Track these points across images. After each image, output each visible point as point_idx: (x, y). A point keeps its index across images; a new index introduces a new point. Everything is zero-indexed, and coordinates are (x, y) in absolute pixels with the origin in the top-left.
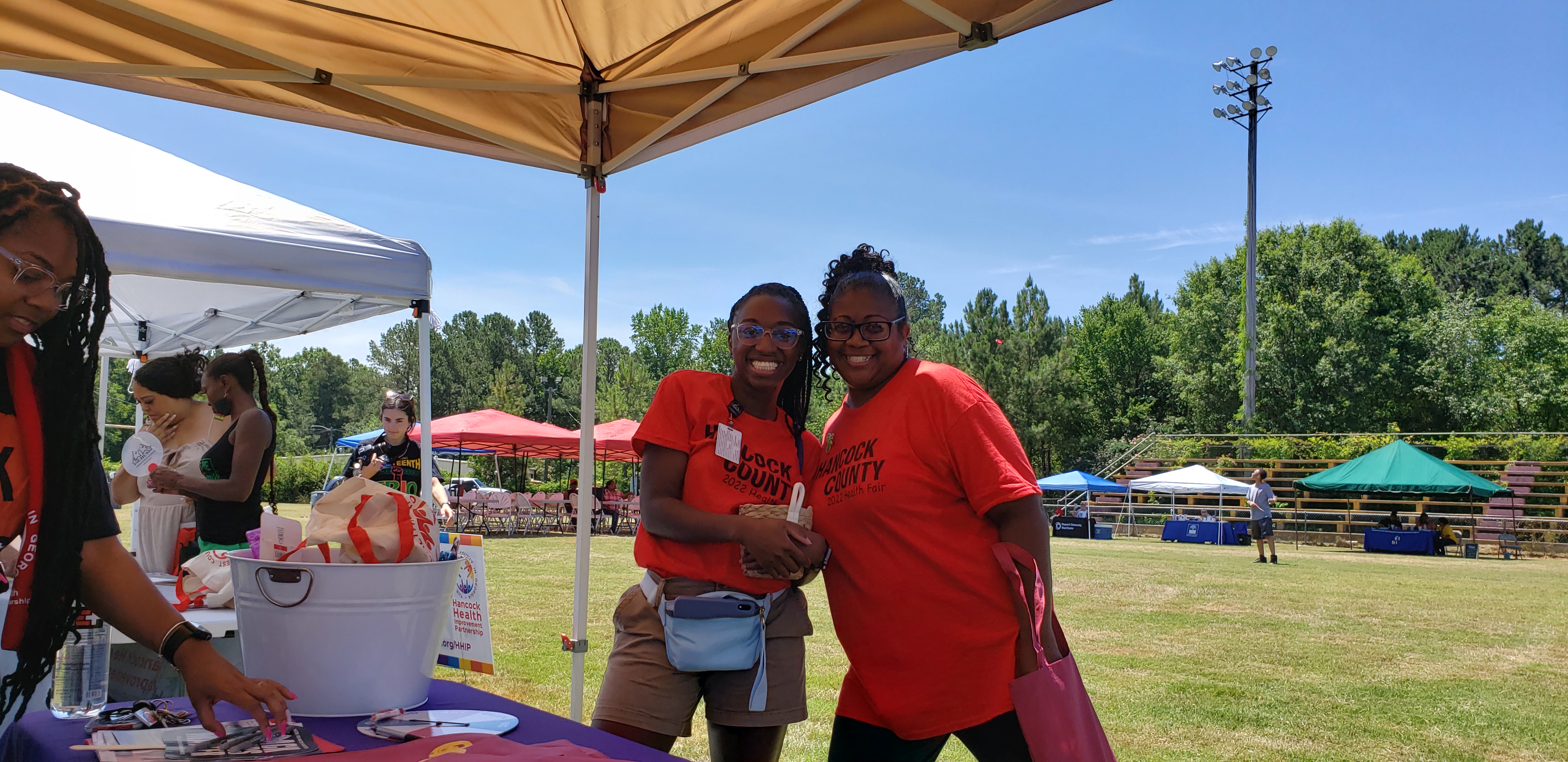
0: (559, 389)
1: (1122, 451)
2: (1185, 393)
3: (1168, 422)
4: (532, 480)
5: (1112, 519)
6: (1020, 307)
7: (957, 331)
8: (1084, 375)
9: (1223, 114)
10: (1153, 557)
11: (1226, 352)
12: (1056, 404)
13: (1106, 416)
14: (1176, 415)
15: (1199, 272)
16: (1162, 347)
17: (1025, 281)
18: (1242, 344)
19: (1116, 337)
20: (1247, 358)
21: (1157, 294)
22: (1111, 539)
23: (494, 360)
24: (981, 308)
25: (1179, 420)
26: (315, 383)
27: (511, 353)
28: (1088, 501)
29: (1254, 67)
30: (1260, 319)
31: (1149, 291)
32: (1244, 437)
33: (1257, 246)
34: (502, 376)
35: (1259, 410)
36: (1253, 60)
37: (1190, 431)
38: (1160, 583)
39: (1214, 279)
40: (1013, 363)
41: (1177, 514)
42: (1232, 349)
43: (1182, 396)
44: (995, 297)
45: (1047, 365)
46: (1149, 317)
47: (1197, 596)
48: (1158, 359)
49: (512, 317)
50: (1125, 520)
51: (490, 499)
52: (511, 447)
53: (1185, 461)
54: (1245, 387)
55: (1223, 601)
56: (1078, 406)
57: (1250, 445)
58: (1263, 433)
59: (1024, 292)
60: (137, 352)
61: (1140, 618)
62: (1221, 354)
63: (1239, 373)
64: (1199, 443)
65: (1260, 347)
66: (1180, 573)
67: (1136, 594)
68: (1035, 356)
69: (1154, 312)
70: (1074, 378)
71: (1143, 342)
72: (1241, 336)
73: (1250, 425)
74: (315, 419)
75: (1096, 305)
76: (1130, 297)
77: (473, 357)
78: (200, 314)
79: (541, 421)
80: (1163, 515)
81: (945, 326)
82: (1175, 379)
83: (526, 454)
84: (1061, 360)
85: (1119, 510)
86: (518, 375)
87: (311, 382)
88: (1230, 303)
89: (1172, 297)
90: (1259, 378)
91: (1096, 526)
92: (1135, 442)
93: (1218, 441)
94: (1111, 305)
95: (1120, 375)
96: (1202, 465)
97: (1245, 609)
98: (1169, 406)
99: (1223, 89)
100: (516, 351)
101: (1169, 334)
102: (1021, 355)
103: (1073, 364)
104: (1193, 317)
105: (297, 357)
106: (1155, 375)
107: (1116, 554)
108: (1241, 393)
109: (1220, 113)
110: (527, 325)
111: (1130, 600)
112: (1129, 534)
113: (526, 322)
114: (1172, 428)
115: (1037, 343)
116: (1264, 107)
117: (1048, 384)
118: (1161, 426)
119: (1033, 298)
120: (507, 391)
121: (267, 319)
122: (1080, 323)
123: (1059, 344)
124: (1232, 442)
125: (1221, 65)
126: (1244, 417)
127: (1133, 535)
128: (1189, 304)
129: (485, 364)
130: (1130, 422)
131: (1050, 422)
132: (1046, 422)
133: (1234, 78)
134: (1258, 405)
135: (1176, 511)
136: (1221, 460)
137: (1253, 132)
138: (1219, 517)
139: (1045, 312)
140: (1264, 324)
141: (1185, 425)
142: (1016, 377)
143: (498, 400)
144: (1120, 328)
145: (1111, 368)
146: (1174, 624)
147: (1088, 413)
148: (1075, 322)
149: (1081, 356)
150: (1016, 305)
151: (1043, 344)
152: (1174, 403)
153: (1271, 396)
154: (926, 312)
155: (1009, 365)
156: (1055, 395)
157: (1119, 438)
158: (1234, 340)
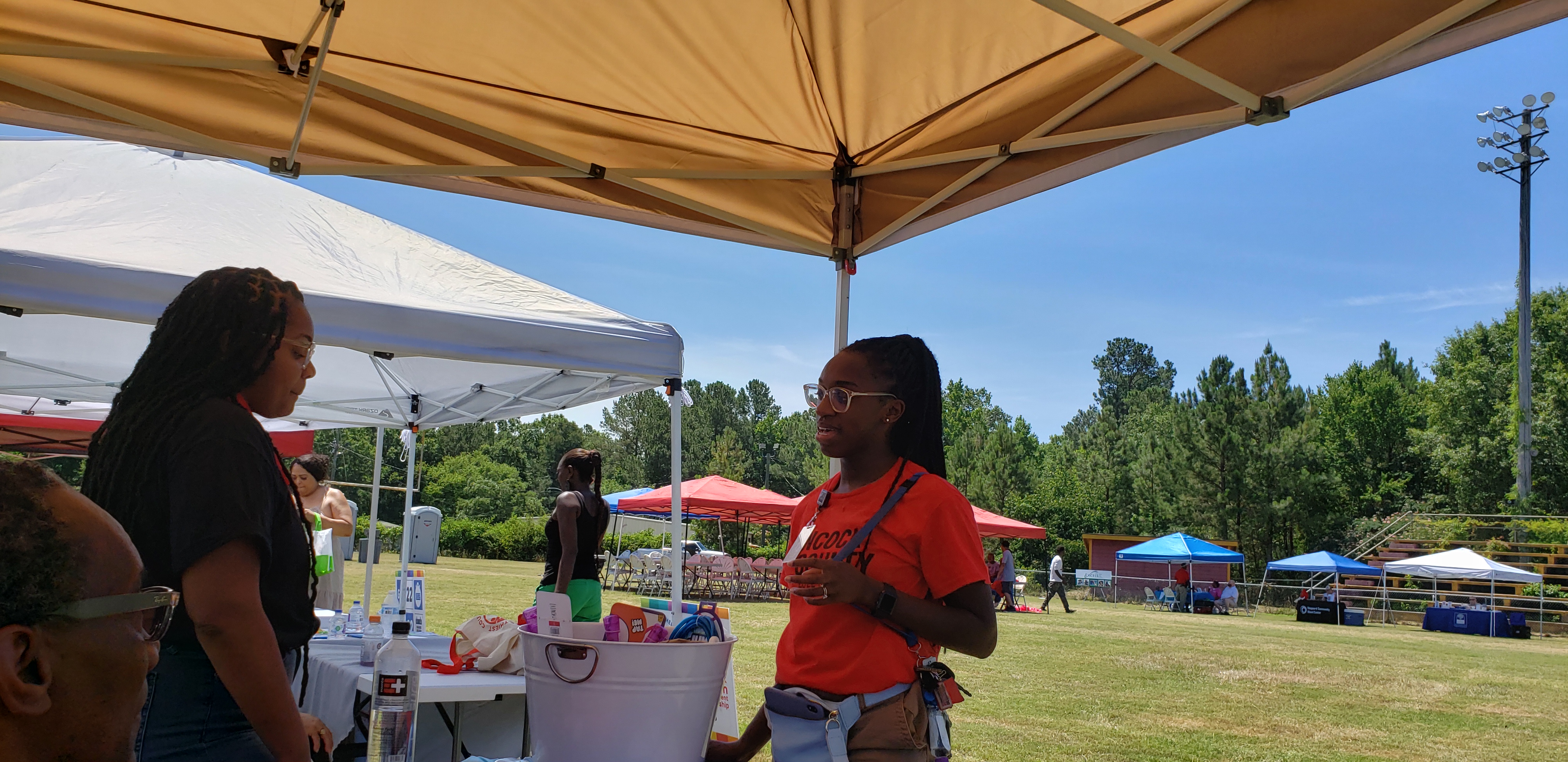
0: (777, 455)
1: (1374, 531)
2: (1447, 469)
3: (1426, 500)
4: (750, 544)
5: (1364, 604)
6: (1258, 375)
7: (1190, 400)
8: (1330, 448)
9: (1489, 168)
10: (1415, 647)
11: (1494, 425)
12: (1299, 479)
13: (1356, 493)
14: (1435, 492)
15: (1461, 339)
16: (1418, 418)
17: (1264, 348)
18: (1514, 416)
19: (1365, 408)
20: (1521, 431)
21: (1411, 361)
22: (1363, 625)
23: (716, 427)
24: (1216, 376)
25: (1439, 498)
26: (553, 447)
27: (731, 420)
28: (1337, 584)
29: (1527, 116)
30: (1536, 388)
31: (1402, 358)
32: (1518, 519)
33: (1532, 309)
34: (723, 442)
35: (1535, 489)
36: (1526, 108)
37: (1453, 510)
38: (1427, 677)
39: (1479, 346)
40: (1251, 434)
41: (1440, 600)
42: (1503, 422)
43: (1444, 472)
44: (1231, 365)
45: (1289, 437)
46: (1403, 387)
47: (1473, 695)
48: (1415, 432)
49: (732, 386)
50: (1379, 605)
51: (714, 562)
52: (733, 512)
53: (1447, 543)
54: (1519, 463)
55: (1505, 702)
56: (1324, 481)
57: (1527, 527)
58: (1542, 514)
59: (1262, 360)
60: (409, 423)
61: (1408, 716)
62: (1489, 427)
63: (1512, 447)
64: (1464, 523)
65: (1536, 420)
66: (1450, 668)
67: (1401, 689)
68: (1276, 428)
69: (1409, 382)
70: (1319, 452)
71: (1397, 413)
72: (1513, 407)
73: (1526, 505)
74: (551, 482)
75: (1342, 374)
76: (1379, 365)
77: (697, 425)
78: (467, 390)
79: (759, 487)
80: (1423, 602)
81: (1177, 394)
82: (1434, 454)
83: (747, 519)
84: (1305, 432)
85: (1372, 594)
86: (738, 441)
87: (548, 447)
88: (1498, 372)
89: (1429, 365)
90: (1536, 453)
91: (1345, 611)
92: (1388, 521)
93: (1486, 522)
94: (1359, 373)
95: (1370, 449)
96: (1468, 548)
97: (1534, 713)
98: (1427, 482)
99: (1490, 142)
100: (736, 418)
101: (1426, 405)
102: (1260, 426)
103: (1318, 436)
104: (1455, 387)
105: (537, 423)
106: (1410, 449)
107: (1371, 643)
108: (1514, 470)
109: (1485, 167)
110: (747, 393)
111: (1396, 695)
112: (1383, 621)
113: (746, 390)
114: (1432, 507)
115: (1277, 414)
116: (1540, 158)
117: (1291, 458)
118: (1418, 504)
119: (1272, 367)
120: (728, 457)
121: (528, 394)
122: (1325, 393)
123: (1303, 414)
124: (1503, 523)
125: (1487, 115)
126: (1519, 496)
127: (1388, 622)
128: (1451, 373)
129: (707, 430)
130: (1383, 499)
131: (1293, 498)
132: (1289, 498)
133: (1502, 128)
134: (1535, 483)
135: (1438, 598)
136: (1491, 543)
137: (1526, 185)
138: (1491, 606)
139: (1287, 381)
140: (1541, 394)
141: (1447, 504)
142: (1255, 450)
143: (719, 465)
144: (1370, 398)
145: (1359, 441)
146: (1450, 726)
147: (1335, 489)
148: (1319, 392)
149: (1327, 428)
150: (1254, 373)
151: (1284, 415)
152: (1434, 480)
153: (1551, 474)
154: (1155, 380)
155: (1248, 437)
156: (1298, 469)
157: (1370, 517)
158: (1505, 412)
